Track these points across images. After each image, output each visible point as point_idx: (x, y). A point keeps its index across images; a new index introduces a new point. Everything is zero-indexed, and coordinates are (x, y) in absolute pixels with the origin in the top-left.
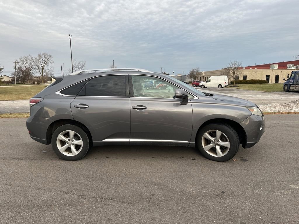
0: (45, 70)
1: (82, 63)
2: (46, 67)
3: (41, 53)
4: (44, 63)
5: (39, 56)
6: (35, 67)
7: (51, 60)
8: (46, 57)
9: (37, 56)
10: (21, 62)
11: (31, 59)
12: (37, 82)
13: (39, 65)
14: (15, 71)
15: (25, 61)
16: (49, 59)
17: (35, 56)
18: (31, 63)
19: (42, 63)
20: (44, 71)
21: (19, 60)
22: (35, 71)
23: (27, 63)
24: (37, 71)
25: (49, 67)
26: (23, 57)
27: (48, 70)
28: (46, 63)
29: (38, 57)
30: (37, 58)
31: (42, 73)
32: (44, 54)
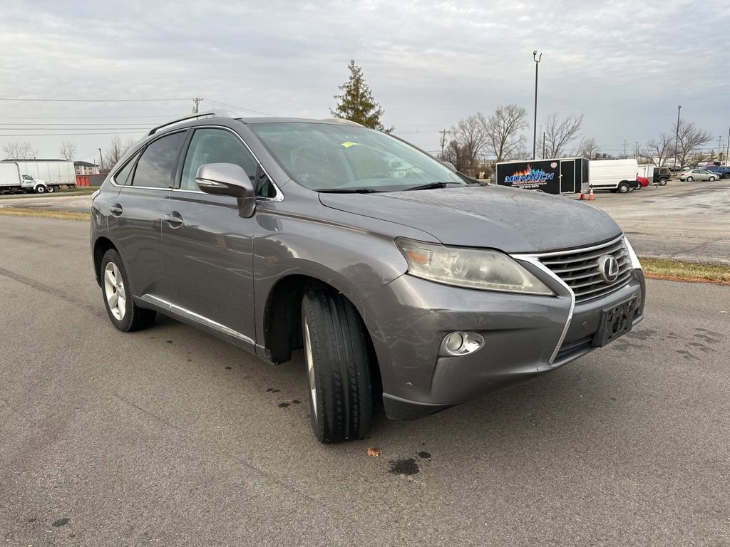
0: (507, 145)
1: (573, 120)
2: (509, 139)
3: (502, 107)
4: (506, 128)
5: (499, 113)
6: (487, 139)
7: (523, 120)
8: (512, 116)
9: (494, 114)
10: (462, 131)
11: (481, 123)
12: (483, 173)
13: (495, 134)
14: (441, 150)
15: (468, 127)
16: (518, 120)
17: (489, 115)
18: (480, 131)
19: (502, 130)
20: (504, 146)
21: (457, 126)
22: (486, 150)
23: (472, 131)
24: (490, 147)
25: (517, 138)
26: (465, 119)
27: (514, 146)
28: (509, 130)
29: (496, 116)
30: (493, 118)
31: (498, 154)
32: (508, 108)
